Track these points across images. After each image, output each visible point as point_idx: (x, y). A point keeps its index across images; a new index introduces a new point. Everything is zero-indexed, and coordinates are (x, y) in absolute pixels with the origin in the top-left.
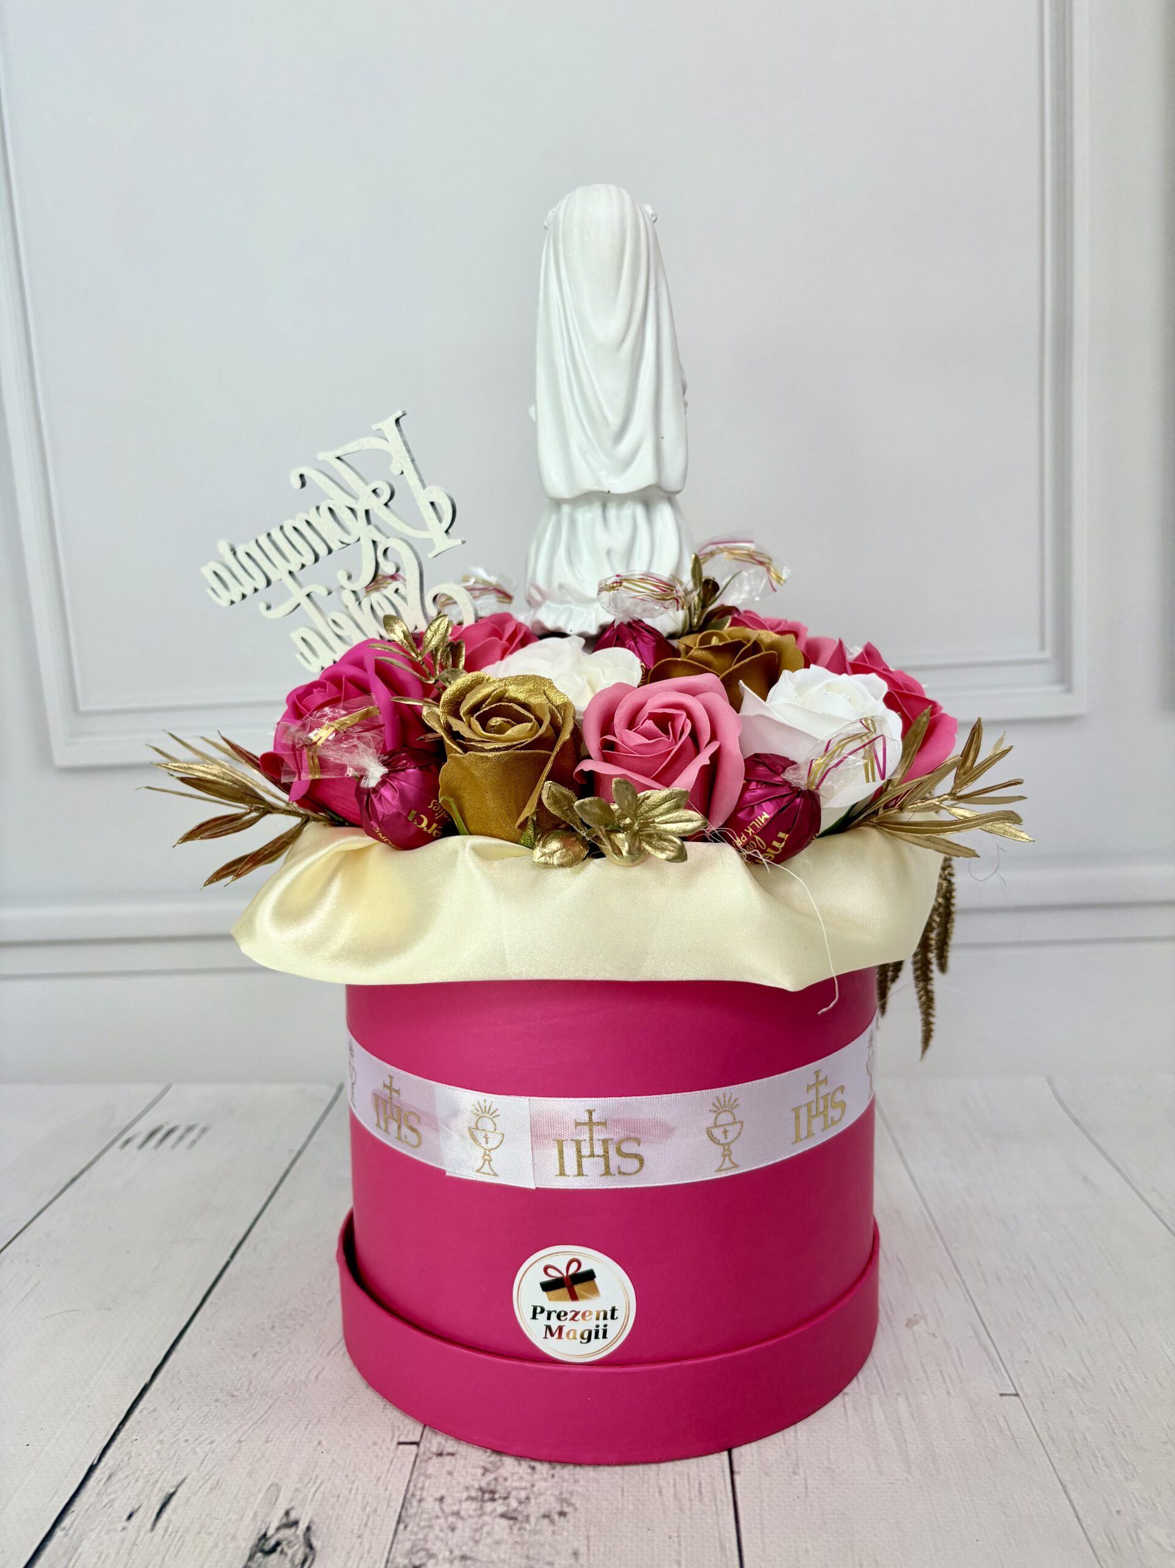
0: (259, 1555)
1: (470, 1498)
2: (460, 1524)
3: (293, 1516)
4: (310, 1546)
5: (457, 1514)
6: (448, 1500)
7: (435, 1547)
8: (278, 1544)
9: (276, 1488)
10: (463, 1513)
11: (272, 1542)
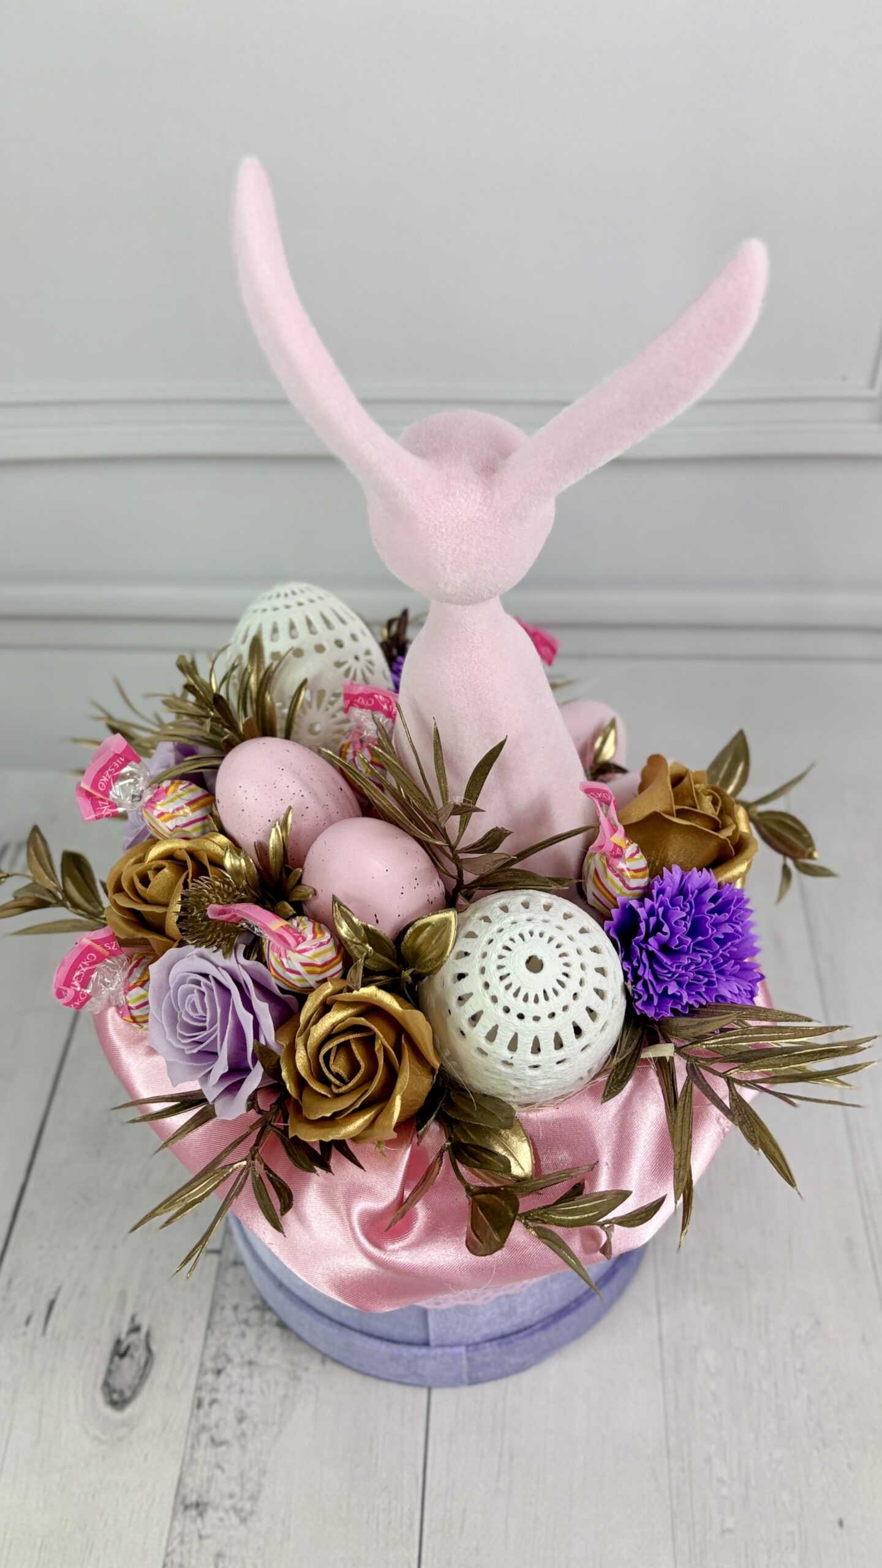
0: (116, 1359)
1: (256, 1307)
2: (248, 1332)
3: (138, 1320)
4: (149, 1350)
5: (246, 1322)
6: (241, 1309)
7: (233, 1353)
8: (128, 1348)
9: (123, 1295)
10: (251, 1321)
11: (124, 1347)
